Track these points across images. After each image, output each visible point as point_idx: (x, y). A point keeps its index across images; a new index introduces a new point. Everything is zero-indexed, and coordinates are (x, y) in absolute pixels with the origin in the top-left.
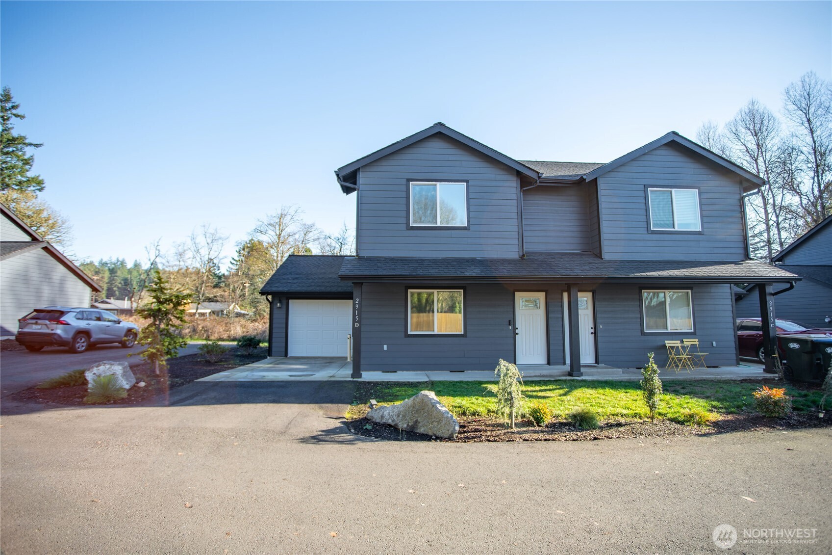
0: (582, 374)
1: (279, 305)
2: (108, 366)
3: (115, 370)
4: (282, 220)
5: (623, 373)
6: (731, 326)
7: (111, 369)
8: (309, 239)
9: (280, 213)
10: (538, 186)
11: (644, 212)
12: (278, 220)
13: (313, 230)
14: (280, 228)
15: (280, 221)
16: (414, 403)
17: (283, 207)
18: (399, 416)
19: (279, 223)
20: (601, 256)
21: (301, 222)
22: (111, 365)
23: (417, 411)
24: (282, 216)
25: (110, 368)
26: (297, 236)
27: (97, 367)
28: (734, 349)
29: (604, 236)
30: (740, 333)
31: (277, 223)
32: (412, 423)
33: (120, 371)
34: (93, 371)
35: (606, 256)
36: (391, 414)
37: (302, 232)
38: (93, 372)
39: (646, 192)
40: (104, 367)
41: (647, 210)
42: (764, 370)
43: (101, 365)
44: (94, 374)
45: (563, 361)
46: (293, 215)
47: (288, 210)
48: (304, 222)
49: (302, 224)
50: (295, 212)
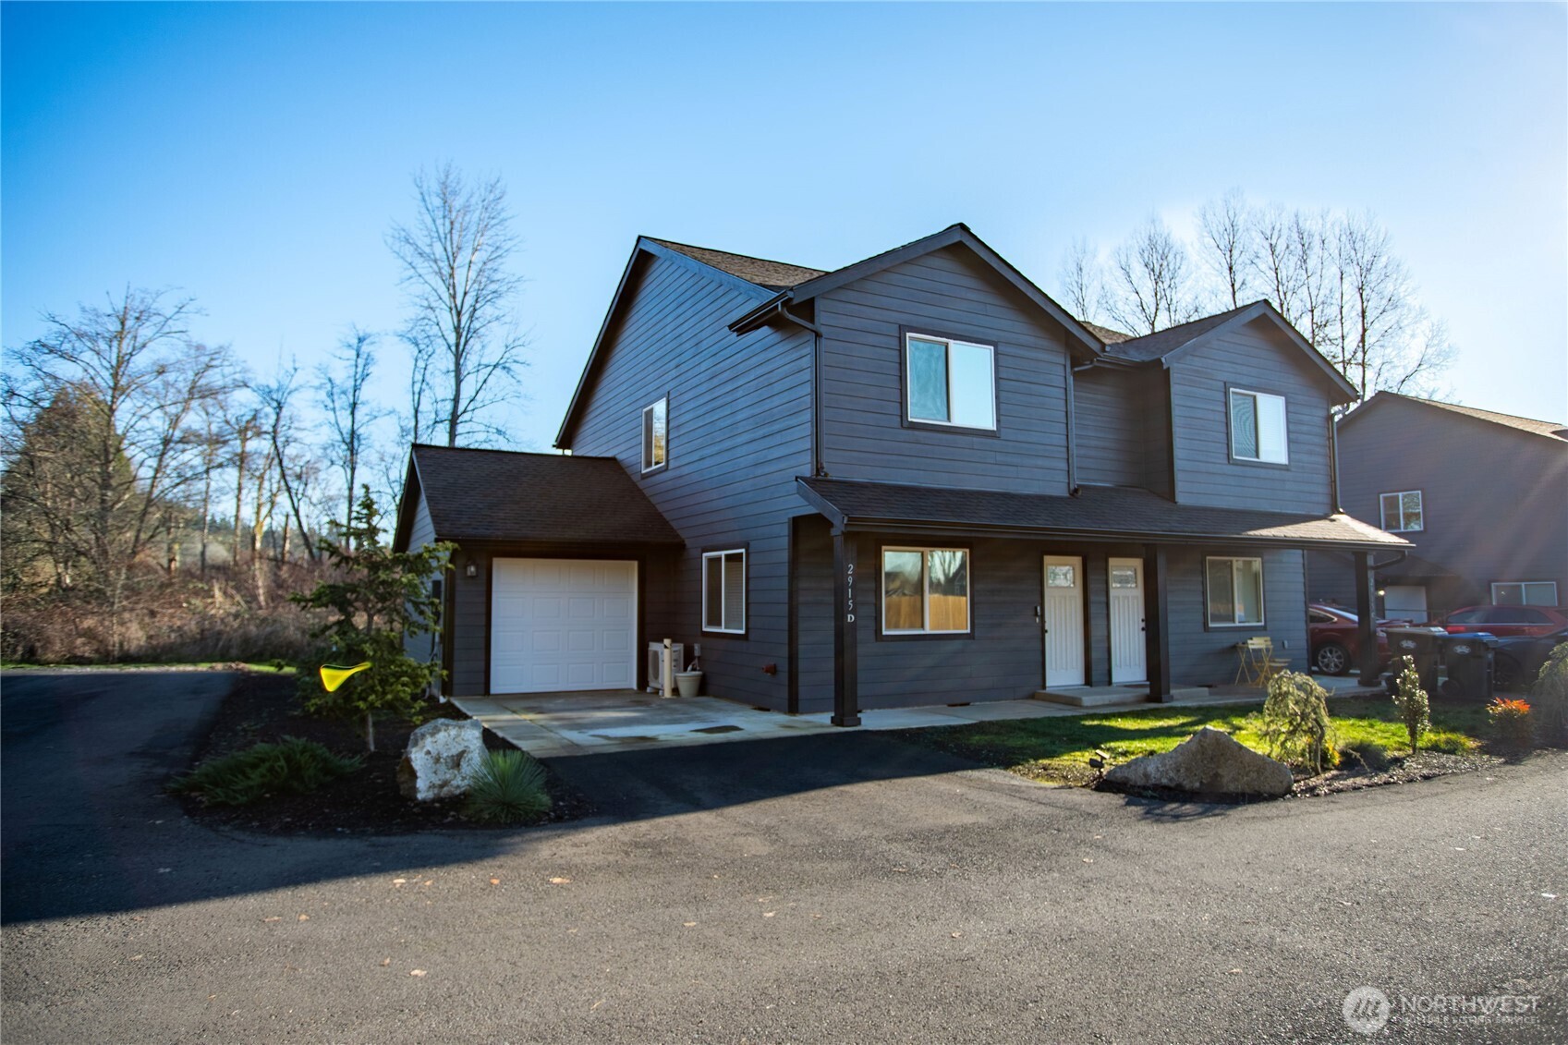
0: (1172, 699)
1: (472, 570)
2: (453, 732)
3: (468, 740)
5: (1211, 694)
6: (1302, 615)
7: (459, 739)
10: (1095, 367)
11: (1224, 429)
16: (1202, 746)
17: (132, 293)
18: (1179, 771)
20: (1174, 499)
21: (189, 339)
22: (460, 727)
23: (1212, 759)
25: (458, 736)
27: (433, 735)
28: (1305, 652)
29: (1178, 464)
30: (1313, 625)
32: (1209, 780)
33: (475, 741)
34: (424, 747)
35: (1181, 499)
36: (1161, 769)
37: (190, 368)
38: (425, 750)
39: (1226, 394)
40: (446, 734)
41: (1228, 424)
42: (1360, 682)
43: (439, 731)
44: (428, 753)
45: (1107, 679)
46: (168, 316)
47: (151, 301)
48: (196, 339)
49: (189, 345)
50: (176, 309)
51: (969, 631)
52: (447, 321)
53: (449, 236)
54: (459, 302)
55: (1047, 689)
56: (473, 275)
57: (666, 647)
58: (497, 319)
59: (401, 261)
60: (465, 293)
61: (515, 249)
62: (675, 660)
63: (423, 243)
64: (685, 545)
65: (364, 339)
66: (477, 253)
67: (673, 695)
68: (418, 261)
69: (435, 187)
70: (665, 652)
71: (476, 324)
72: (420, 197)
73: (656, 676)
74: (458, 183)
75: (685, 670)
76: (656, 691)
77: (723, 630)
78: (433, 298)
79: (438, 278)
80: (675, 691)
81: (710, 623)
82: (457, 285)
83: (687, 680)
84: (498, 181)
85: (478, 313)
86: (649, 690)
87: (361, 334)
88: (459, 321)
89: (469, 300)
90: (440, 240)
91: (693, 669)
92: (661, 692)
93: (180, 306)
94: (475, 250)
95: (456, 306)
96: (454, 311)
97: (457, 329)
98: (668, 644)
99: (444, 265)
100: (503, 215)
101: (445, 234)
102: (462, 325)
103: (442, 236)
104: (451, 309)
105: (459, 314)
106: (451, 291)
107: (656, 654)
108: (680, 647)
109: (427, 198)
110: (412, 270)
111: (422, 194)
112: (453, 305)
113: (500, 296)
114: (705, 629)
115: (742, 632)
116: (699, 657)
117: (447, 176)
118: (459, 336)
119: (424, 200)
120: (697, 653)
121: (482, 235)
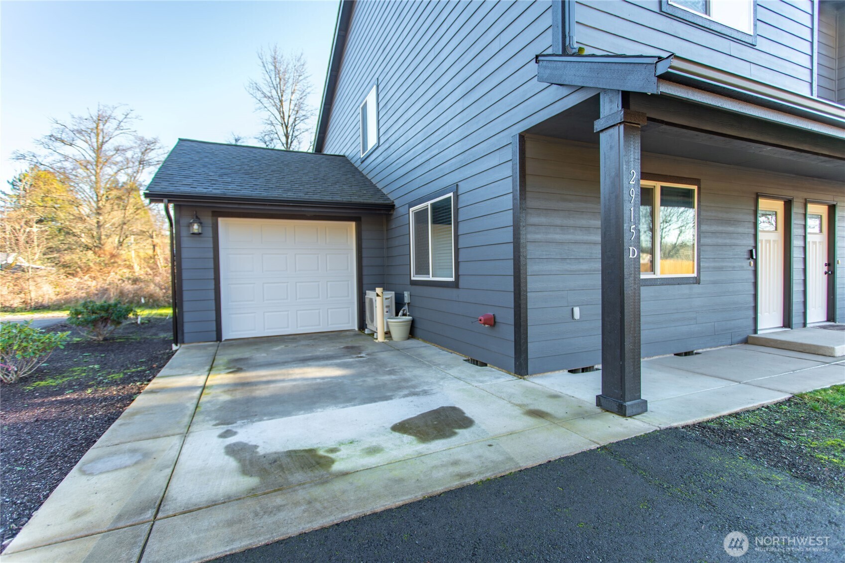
1: (196, 227)
4: (101, 126)
8: (150, 161)
9: (95, 114)
12: (95, 125)
13: (156, 147)
14: (97, 139)
15: (97, 128)
17: (101, 107)
19: (95, 131)
21: (134, 133)
24: (101, 119)
26: (129, 154)
31: (92, 129)
37: (138, 150)
45: (803, 321)
46: (120, 120)
47: (111, 112)
48: (140, 134)
49: (136, 137)
50: (124, 116)
51: (695, 275)
52: (281, 131)
53: (279, 86)
54: (286, 121)
55: (759, 332)
56: (292, 107)
57: (378, 295)
58: (307, 130)
59: (255, 99)
60: (289, 116)
61: (312, 92)
62: (387, 307)
63: (266, 90)
64: (394, 205)
65: (239, 140)
66: (294, 95)
67: (386, 338)
68: (265, 100)
69: (270, 60)
70: (379, 300)
71: (296, 133)
72: (262, 64)
73: (372, 321)
74: (282, 57)
75: (397, 314)
76: (372, 334)
77: (431, 278)
78: (272, 118)
79: (274, 108)
80: (388, 334)
81: (418, 273)
82: (285, 112)
83: (398, 325)
84: (302, 55)
85: (297, 127)
86: (367, 331)
87: (237, 137)
88: (287, 131)
89: (291, 120)
90: (275, 88)
91: (404, 315)
92: (375, 334)
93: (126, 114)
94: (292, 93)
95: (285, 123)
96: (284, 125)
97: (287, 136)
98: (380, 294)
99: (277, 101)
100: (306, 75)
101: (277, 85)
102: (289, 132)
103: (276, 86)
104: (282, 124)
105: (287, 127)
106: (282, 115)
107: (371, 300)
108: (391, 295)
109: (266, 65)
110: (261, 104)
111: (263, 62)
112: (283, 122)
113: (307, 118)
114: (413, 278)
115: (452, 279)
116: (408, 304)
117: (275, 53)
118: (287, 137)
119: (264, 66)
120: (407, 300)
121: (296, 85)
